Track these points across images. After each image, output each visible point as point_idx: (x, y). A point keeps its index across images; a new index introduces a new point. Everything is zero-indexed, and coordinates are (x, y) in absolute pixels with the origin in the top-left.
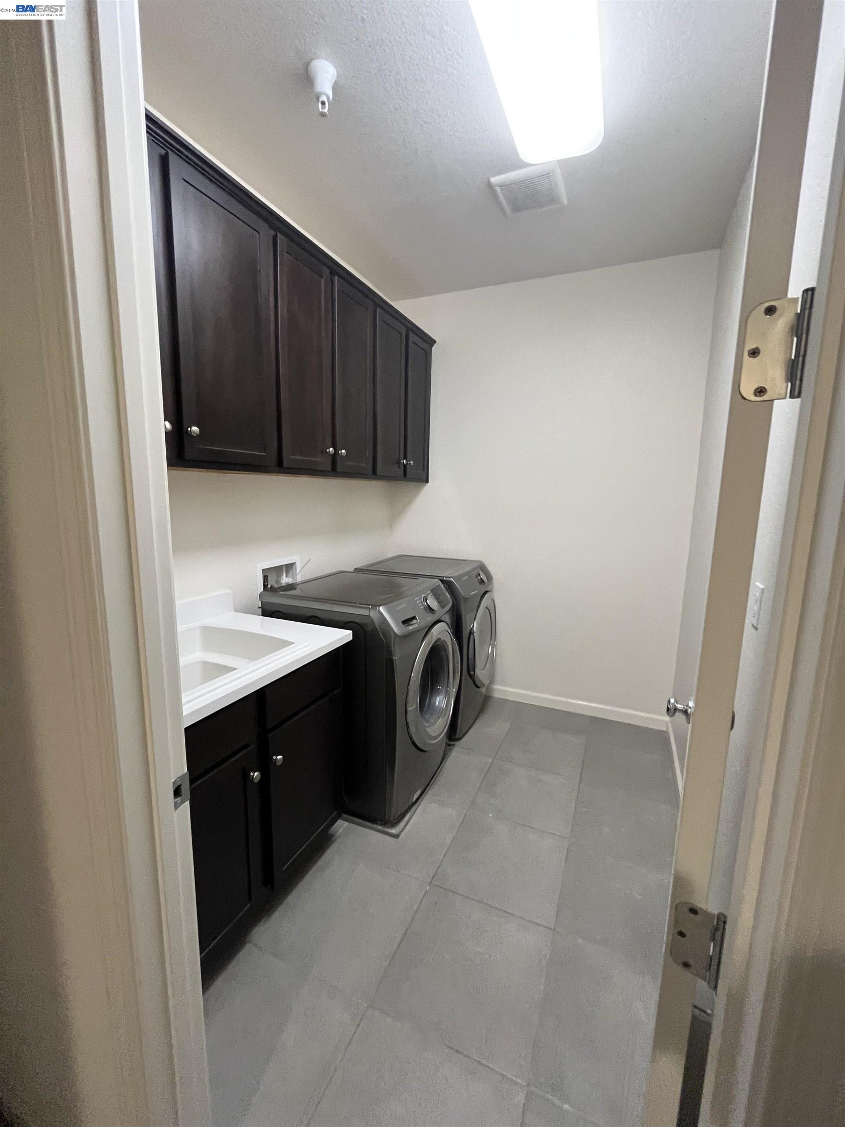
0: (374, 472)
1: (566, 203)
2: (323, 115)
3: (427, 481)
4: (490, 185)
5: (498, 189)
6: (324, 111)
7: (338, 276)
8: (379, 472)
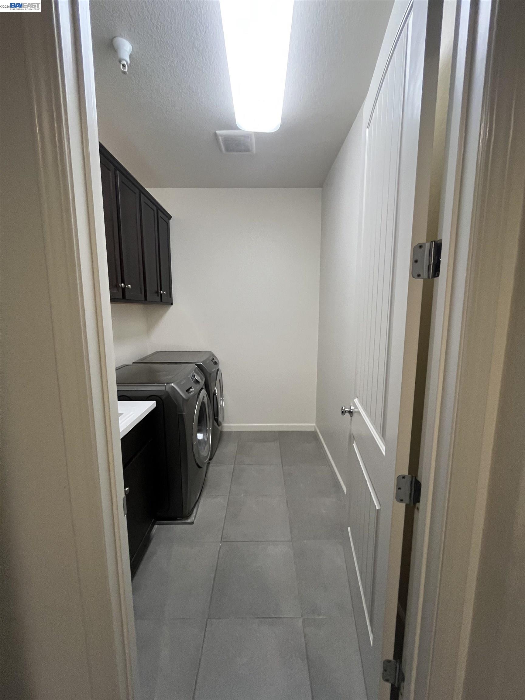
0: (146, 299)
1: (255, 153)
2: (124, 73)
3: (172, 304)
4: (215, 134)
5: (220, 138)
6: (125, 70)
7: (119, 171)
8: (148, 299)
